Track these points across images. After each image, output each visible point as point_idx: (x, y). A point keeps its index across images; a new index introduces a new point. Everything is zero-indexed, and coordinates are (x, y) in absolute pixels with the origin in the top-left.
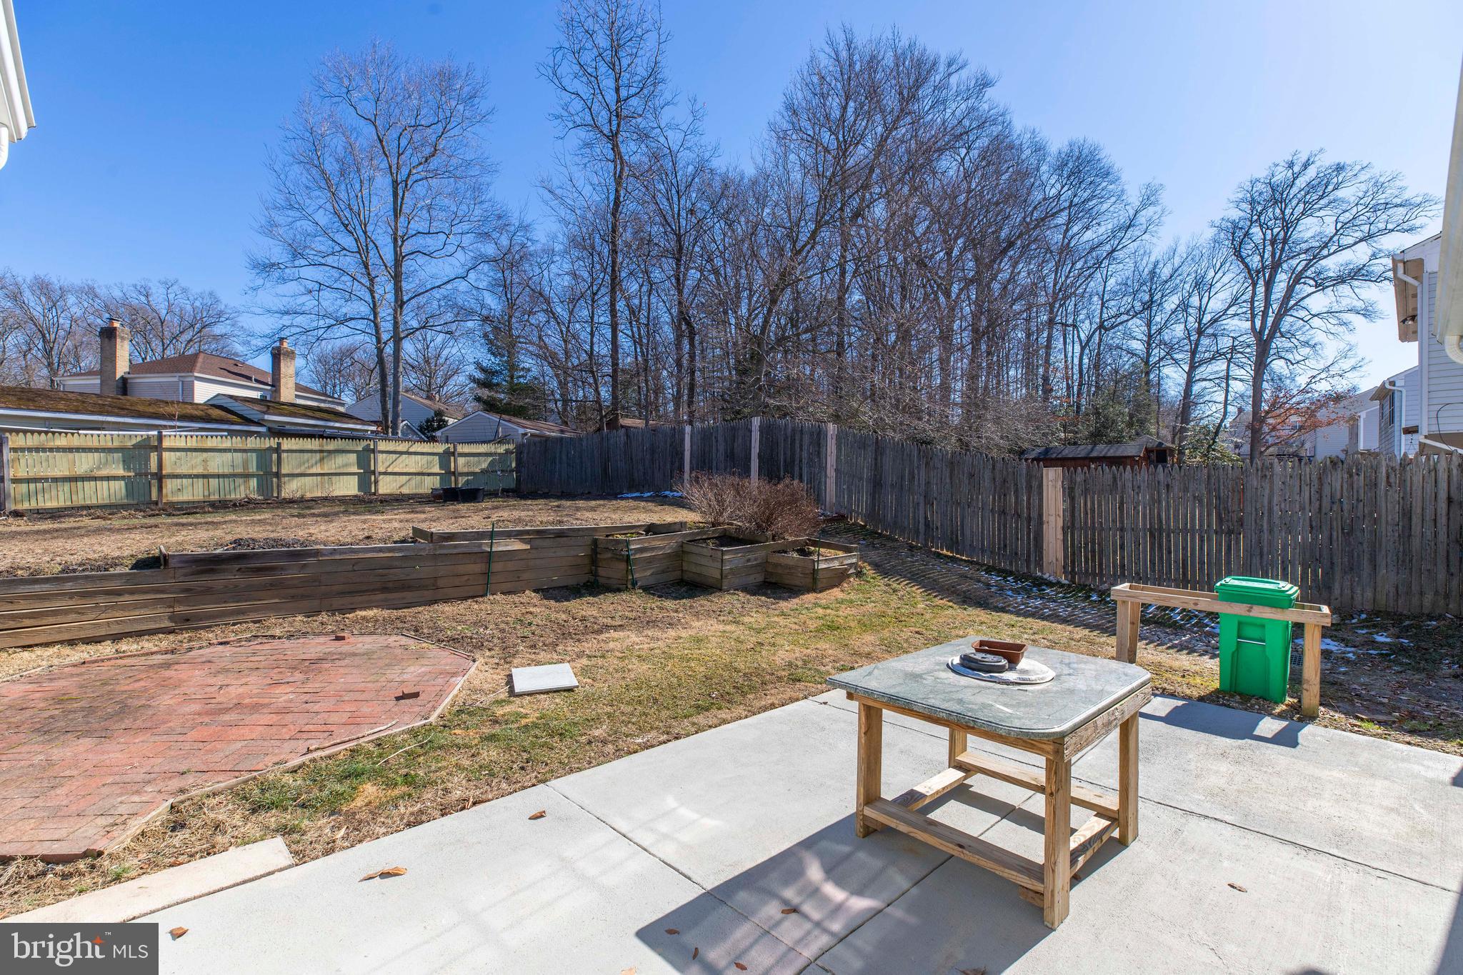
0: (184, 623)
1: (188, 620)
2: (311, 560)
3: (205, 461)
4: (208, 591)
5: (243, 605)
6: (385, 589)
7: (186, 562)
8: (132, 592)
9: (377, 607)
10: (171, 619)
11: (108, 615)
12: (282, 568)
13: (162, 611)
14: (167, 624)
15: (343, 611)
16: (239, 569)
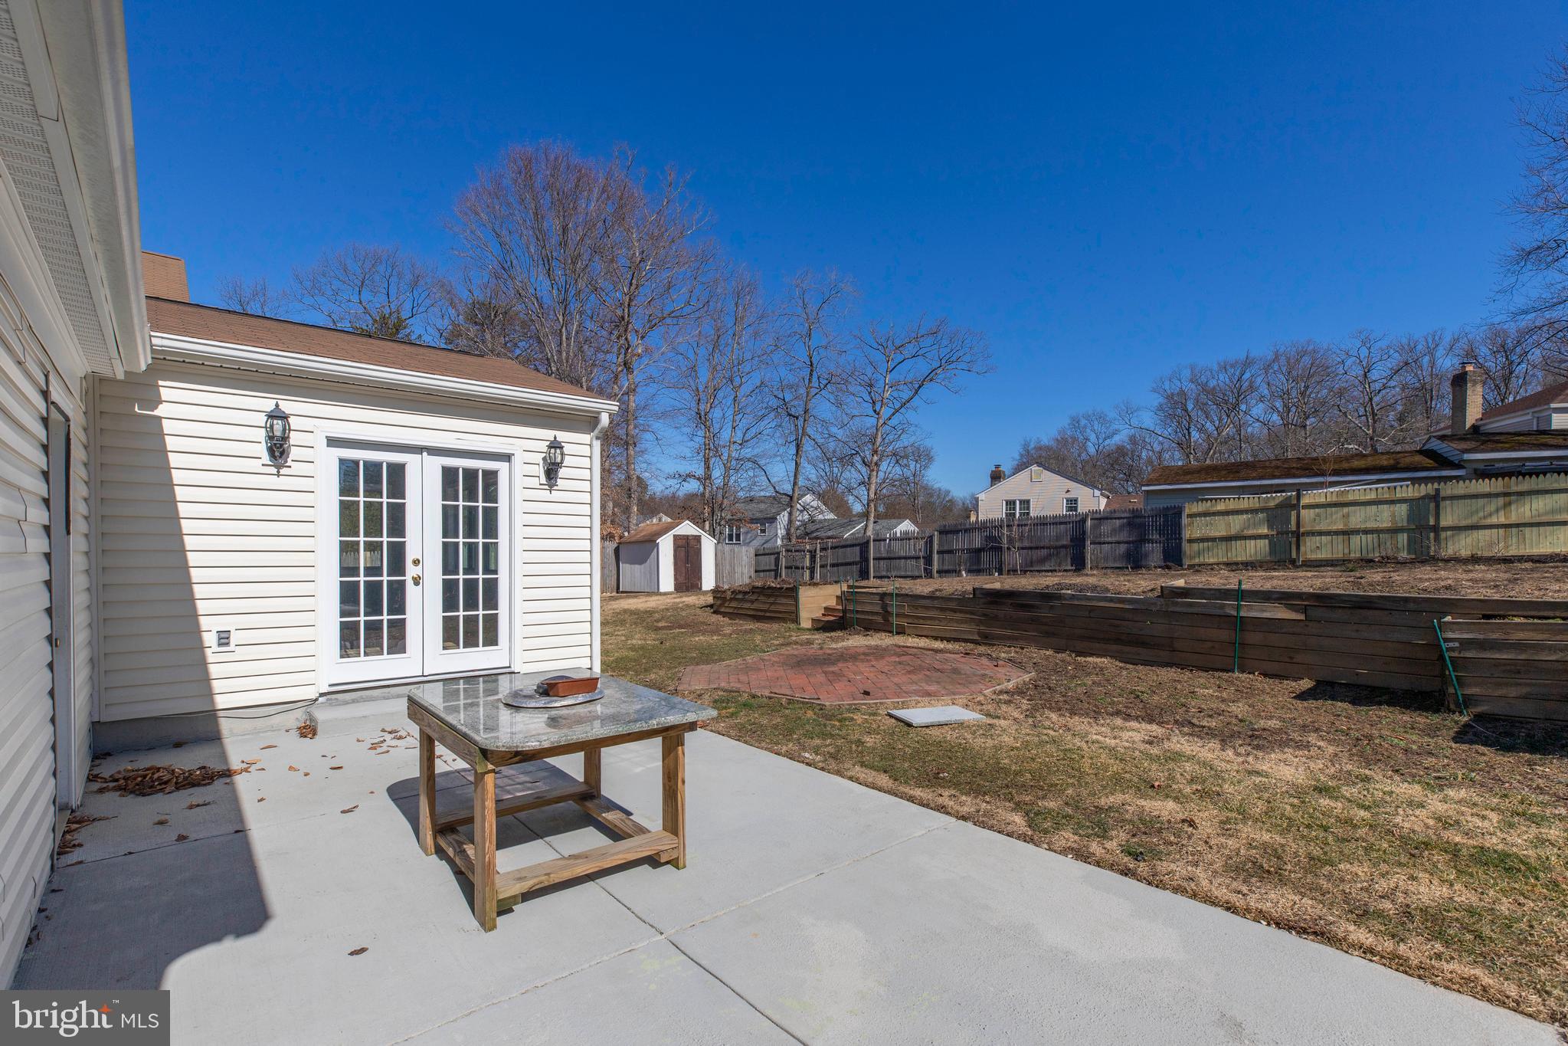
0: (986, 639)
1: (987, 637)
2: (1057, 603)
3: (1346, 516)
4: (996, 618)
5: (1016, 633)
6: (1118, 641)
7: (982, 594)
8: (961, 611)
9: (1111, 657)
10: (979, 634)
11: (951, 625)
12: (1037, 607)
13: (973, 627)
14: (976, 637)
15: (1080, 654)
16: (1011, 604)
